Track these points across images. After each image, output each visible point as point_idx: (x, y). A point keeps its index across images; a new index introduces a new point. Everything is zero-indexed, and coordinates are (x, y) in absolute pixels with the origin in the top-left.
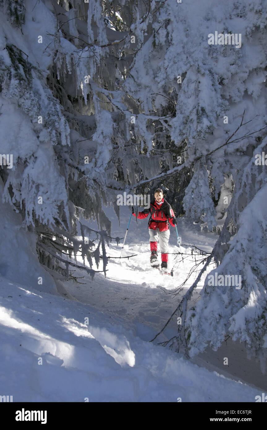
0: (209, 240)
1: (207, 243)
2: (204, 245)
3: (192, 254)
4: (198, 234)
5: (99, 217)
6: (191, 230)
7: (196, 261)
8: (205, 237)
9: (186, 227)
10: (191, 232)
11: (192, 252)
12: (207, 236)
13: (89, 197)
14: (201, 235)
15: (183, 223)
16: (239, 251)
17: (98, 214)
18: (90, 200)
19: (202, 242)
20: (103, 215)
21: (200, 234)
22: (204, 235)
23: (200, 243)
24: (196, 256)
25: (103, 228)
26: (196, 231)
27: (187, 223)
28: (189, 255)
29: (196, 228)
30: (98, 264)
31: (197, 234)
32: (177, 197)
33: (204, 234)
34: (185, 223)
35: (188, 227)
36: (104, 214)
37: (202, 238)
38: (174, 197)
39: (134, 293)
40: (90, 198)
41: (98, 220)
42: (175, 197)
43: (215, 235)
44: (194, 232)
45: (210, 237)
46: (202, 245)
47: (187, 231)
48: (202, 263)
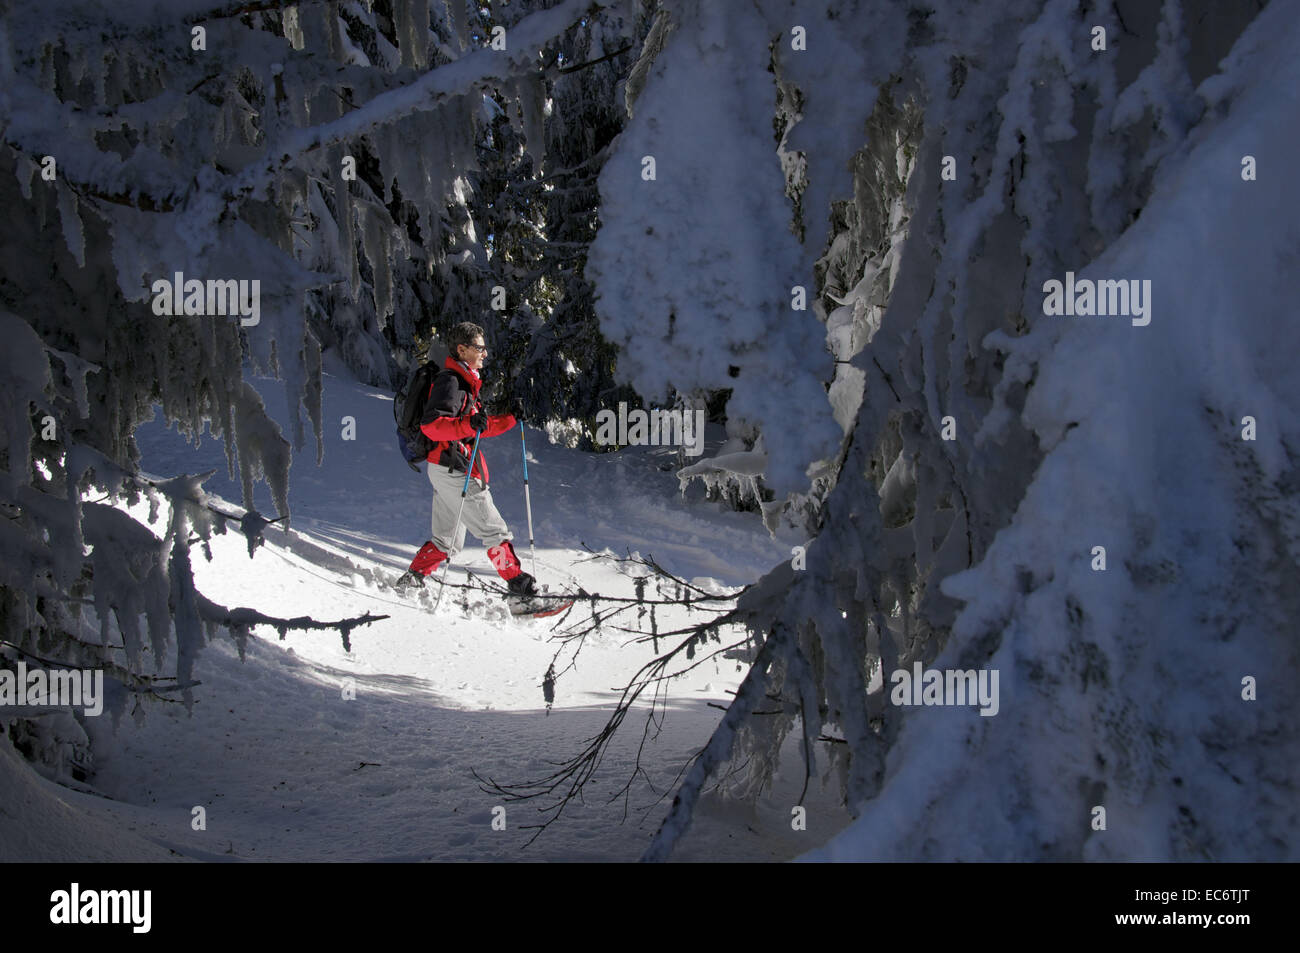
0: (703, 527)
1: (694, 540)
2: (686, 542)
3: (640, 601)
4: (667, 506)
5: (233, 419)
6: (646, 493)
7: (655, 636)
8: (689, 515)
9: (630, 484)
10: (644, 500)
11: (640, 592)
12: (696, 515)
13: (189, 327)
14: (676, 509)
15: (620, 470)
16: (1052, 667)
17: (233, 407)
18: (195, 344)
19: (679, 533)
20: (251, 410)
21: (674, 506)
22: (686, 512)
23: (673, 536)
24: (657, 606)
25: (253, 468)
26: (661, 497)
27: (634, 469)
28: (627, 604)
29: (660, 486)
30: (163, 647)
31: (663, 507)
32: (604, 392)
33: (686, 508)
34: (628, 470)
35: (634, 483)
36: (261, 406)
37: (679, 520)
38: (598, 391)
39: (411, 732)
40: (193, 335)
41: (227, 432)
42: (602, 393)
43: (723, 510)
44: (654, 501)
45: (707, 516)
46: (680, 544)
47: (631, 495)
48: (686, 648)
